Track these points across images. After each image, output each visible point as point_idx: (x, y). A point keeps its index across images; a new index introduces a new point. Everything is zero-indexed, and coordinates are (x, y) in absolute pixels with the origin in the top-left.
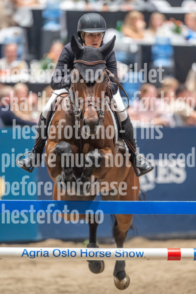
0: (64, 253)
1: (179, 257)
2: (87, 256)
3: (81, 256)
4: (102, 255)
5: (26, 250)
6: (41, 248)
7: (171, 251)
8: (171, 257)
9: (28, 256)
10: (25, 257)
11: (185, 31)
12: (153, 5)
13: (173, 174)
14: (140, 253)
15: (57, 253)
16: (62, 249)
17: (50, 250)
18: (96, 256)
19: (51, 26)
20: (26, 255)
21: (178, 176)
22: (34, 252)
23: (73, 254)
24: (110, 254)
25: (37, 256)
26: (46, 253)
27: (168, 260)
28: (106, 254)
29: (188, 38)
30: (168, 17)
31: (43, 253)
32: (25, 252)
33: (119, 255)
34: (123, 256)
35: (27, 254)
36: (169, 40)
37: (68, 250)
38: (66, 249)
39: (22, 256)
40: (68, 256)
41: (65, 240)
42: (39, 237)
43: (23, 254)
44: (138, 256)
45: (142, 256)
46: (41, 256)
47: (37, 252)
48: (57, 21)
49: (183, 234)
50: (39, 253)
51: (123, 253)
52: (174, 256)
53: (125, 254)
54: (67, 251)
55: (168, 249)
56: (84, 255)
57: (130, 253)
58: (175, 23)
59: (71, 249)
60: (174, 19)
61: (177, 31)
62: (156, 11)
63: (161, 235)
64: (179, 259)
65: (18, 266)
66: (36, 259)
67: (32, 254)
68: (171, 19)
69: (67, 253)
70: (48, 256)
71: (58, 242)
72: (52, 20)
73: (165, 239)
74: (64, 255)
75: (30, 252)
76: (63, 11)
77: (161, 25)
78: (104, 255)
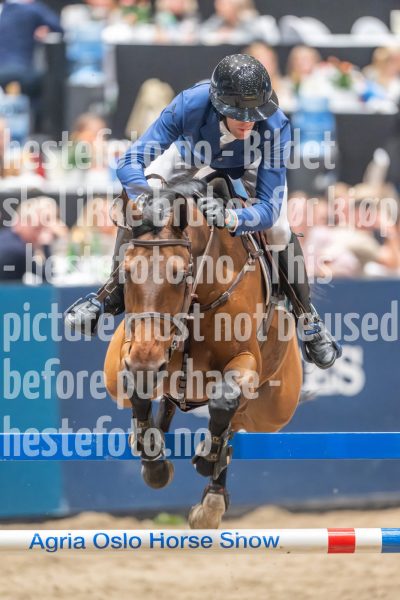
0: (116, 540)
1: (350, 547)
2: (162, 546)
3: (152, 546)
4: (194, 545)
5: (37, 535)
6: (70, 531)
7: (334, 534)
8: (335, 547)
9: (43, 547)
10: (36, 549)
11: (359, 84)
12: (294, 32)
13: (338, 376)
14: (271, 538)
15: (101, 540)
16: (112, 533)
17: (88, 535)
18: (182, 546)
19: (84, 77)
20: (39, 546)
21: (348, 380)
22: (56, 539)
23: (135, 542)
24: (211, 541)
25: (61, 547)
26: (80, 540)
27: (329, 552)
28: (202, 542)
29: (365, 98)
30: (324, 54)
31: (73, 542)
32: (37, 540)
33: (229, 544)
34: (237, 546)
35: (41, 543)
36: (326, 101)
37: (125, 535)
38: (119, 533)
39: (31, 547)
40: (125, 547)
41: (119, 514)
42: (64, 508)
43: (33, 543)
44: (267, 546)
45: (275, 546)
46: (70, 547)
47: (62, 540)
48: (98, 66)
49: (360, 500)
50: (66, 542)
51: (238, 539)
52: (342, 545)
53: (241, 541)
54: (122, 537)
55: (329, 530)
56: (157, 544)
57: (251, 539)
58: (338, 67)
59: (131, 533)
60: (337, 60)
61: (343, 83)
62: (300, 44)
63: (314, 502)
64: (352, 551)
65: (23, 568)
66: (59, 554)
67: (52, 543)
68: (331, 58)
69: (122, 542)
70: (83, 547)
71: (105, 518)
72: (88, 64)
73: (321, 511)
74: (117, 545)
75: (48, 540)
76: (110, 45)
77: (309, 72)
78: (198, 544)
